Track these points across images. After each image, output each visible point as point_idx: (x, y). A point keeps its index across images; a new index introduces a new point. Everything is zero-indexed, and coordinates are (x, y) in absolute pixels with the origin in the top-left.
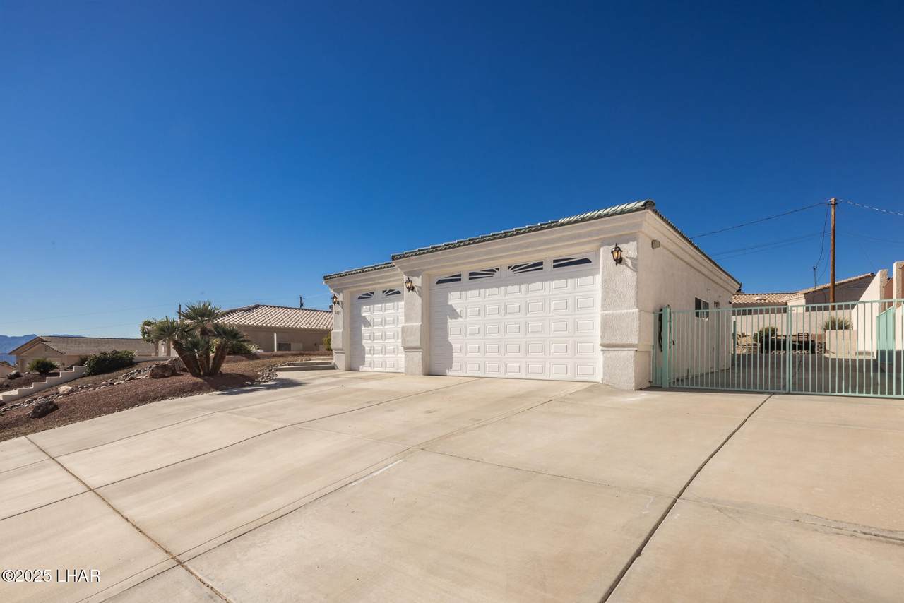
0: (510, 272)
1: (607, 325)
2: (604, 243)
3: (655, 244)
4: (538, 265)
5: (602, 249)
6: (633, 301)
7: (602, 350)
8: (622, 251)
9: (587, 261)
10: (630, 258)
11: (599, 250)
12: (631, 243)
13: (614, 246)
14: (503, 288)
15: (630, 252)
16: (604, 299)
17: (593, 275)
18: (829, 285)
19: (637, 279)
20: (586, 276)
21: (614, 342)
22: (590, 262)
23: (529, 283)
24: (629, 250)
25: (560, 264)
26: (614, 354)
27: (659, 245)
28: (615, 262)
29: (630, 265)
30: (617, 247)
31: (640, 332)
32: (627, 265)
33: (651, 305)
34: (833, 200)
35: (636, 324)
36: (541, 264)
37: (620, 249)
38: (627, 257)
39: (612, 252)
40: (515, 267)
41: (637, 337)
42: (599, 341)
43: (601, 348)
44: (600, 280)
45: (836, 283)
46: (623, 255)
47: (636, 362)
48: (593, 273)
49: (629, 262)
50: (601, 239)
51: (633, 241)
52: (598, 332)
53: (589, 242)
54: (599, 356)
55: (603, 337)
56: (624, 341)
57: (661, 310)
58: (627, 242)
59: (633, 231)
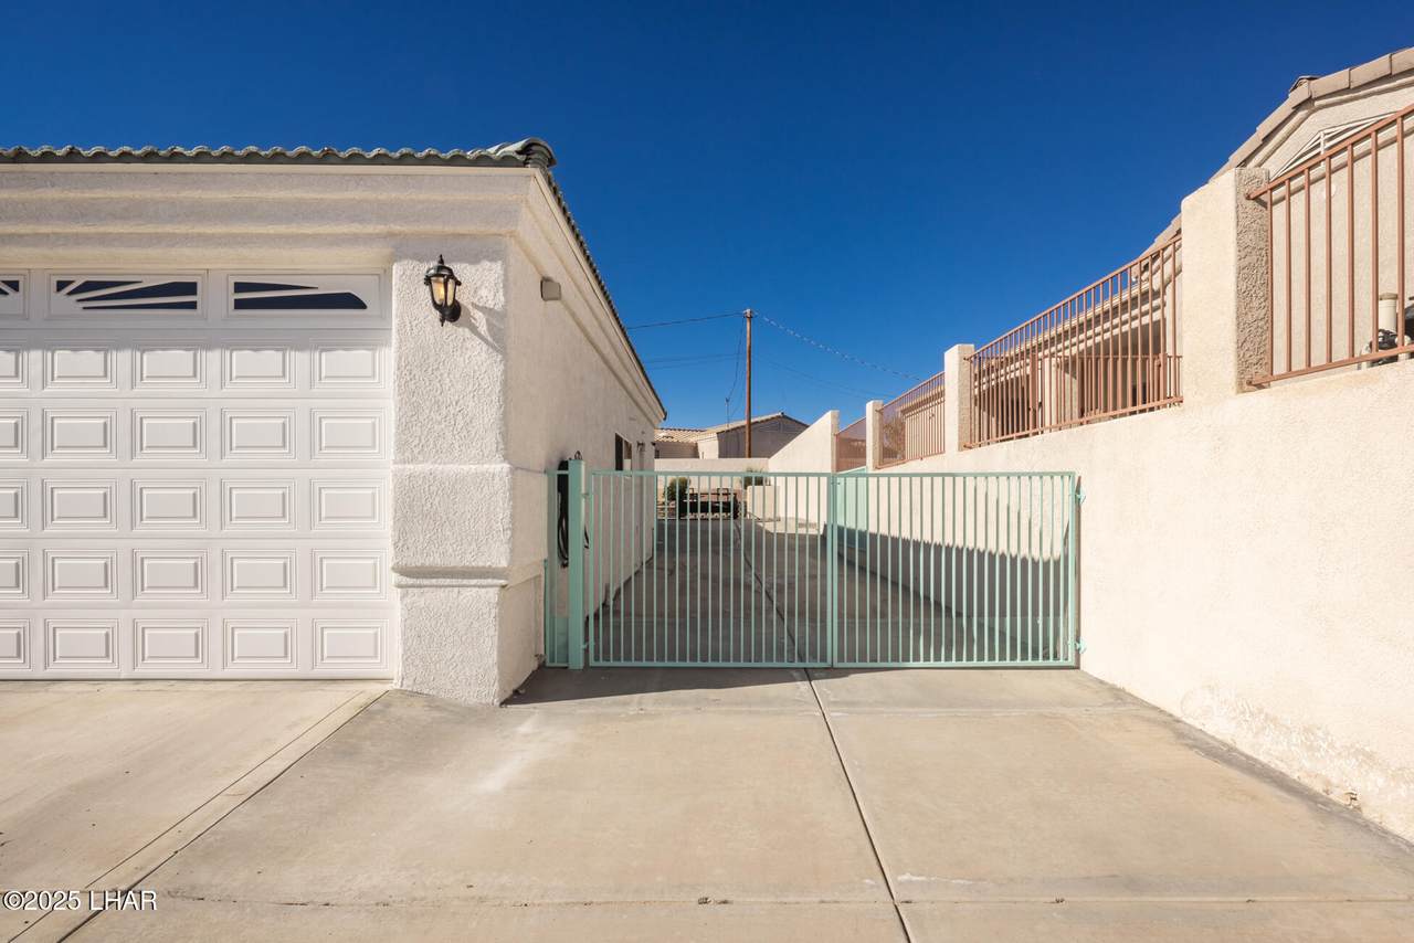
0: (67, 303)
1: (414, 506)
2: (402, 248)
3: (548, 288)
4: (180, 293)
5: (396, 269)
6: (492, 439)
7: (399, 586)
8: (458, 283)
9: (350, 301)
10: (483, 309)
11: (387, 273)
12: (486, 264)
13: (434, 264)
14: (35, 356)
15: (483, 292)
16: (404, 427)
17: (372, 346)
18: (744, 422)
19: (505, 372)
20: (347, 346)
21: (435, 560)
22: (363, 306)
23: (144, 347)
24: (480, 284)
25: (256, 297)
26: (437, 597)
27: (558, 298)
28: (437, 314)
29: (483, 329)
30: (441, 267)
31: (513, 530)
32: (474, 329)
33: (540, 454)
34: (748, 311)
35: (502, 511)
36: (190, 288)
37: (451, 276)
38: (476, 306)
39: (428, 281)
40: (88, 286)
41: (505, 548)
42: (388, 558)
43: (395, 577)
44: (393, 363)
45: (752, 421)
46: (464, 298)
47: (502, 620)
48: (371, 340)
49: (480, 320)
50: (391, 235)
51: (492, 260)
52: (385, 525)
53: (354, 240)
54: (392, 603)
55: (400, 544)
56: (470, 561)
57: (564, 465)
58: (475, 259)
59: (494, 230)
